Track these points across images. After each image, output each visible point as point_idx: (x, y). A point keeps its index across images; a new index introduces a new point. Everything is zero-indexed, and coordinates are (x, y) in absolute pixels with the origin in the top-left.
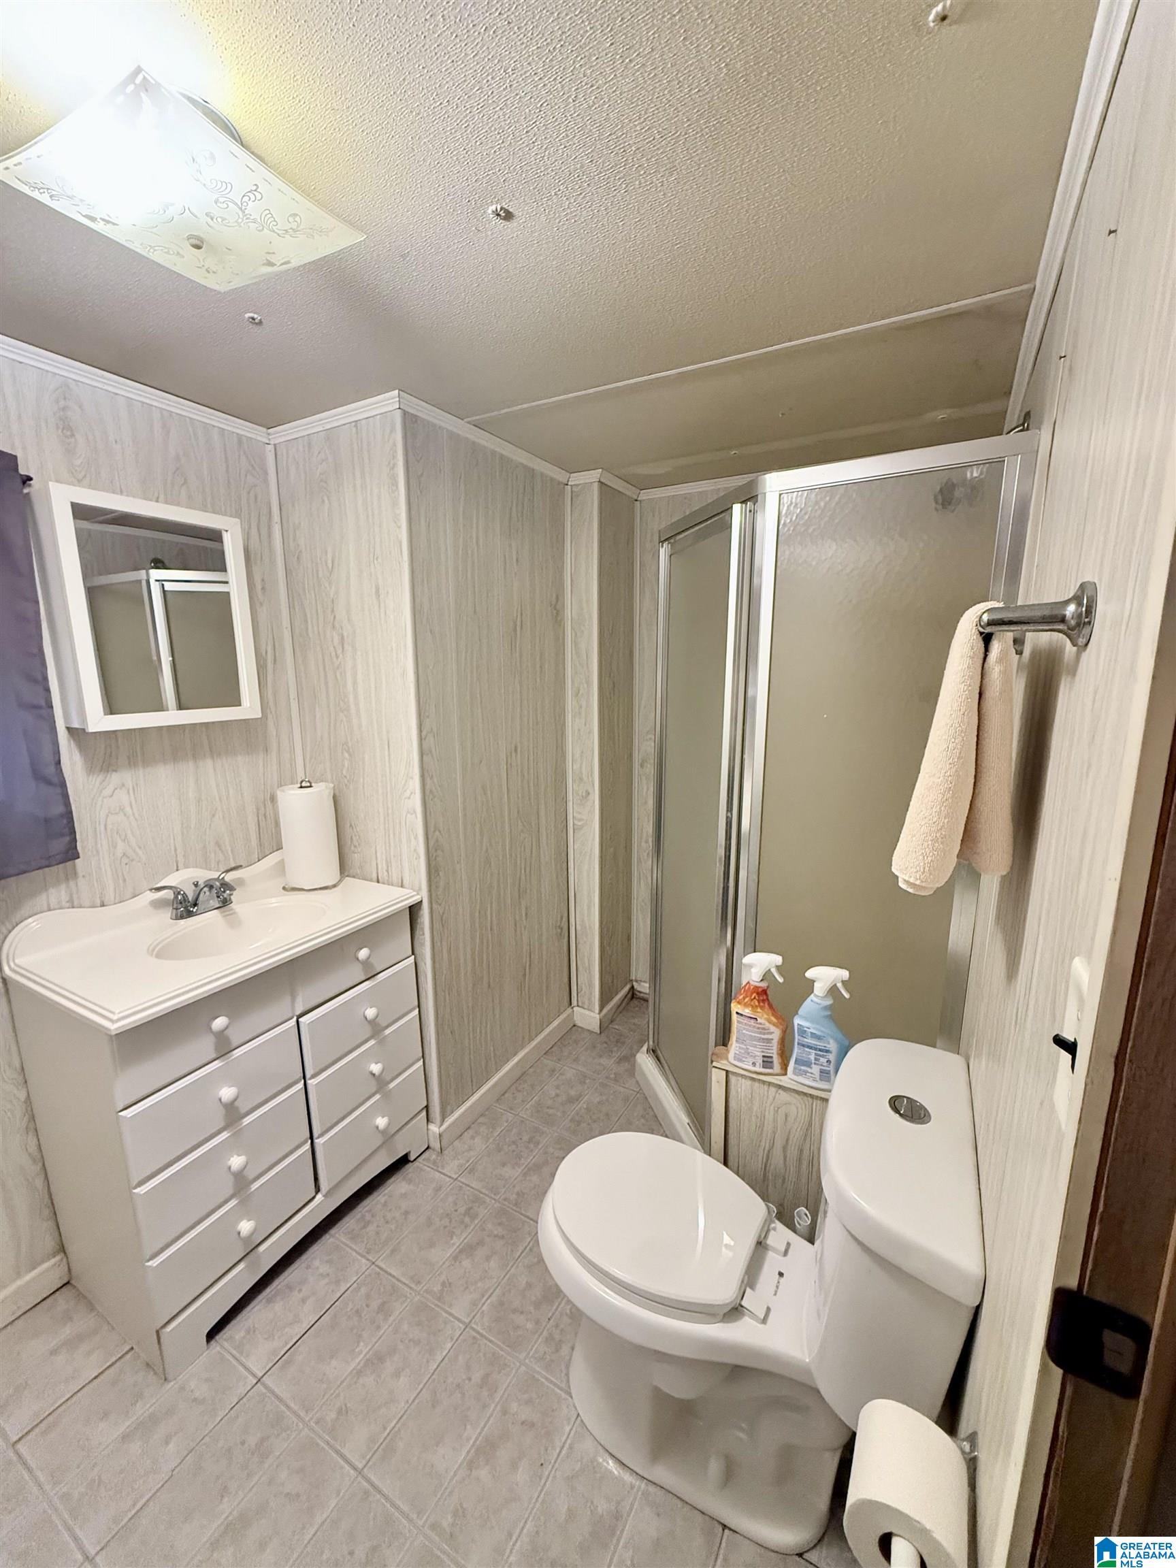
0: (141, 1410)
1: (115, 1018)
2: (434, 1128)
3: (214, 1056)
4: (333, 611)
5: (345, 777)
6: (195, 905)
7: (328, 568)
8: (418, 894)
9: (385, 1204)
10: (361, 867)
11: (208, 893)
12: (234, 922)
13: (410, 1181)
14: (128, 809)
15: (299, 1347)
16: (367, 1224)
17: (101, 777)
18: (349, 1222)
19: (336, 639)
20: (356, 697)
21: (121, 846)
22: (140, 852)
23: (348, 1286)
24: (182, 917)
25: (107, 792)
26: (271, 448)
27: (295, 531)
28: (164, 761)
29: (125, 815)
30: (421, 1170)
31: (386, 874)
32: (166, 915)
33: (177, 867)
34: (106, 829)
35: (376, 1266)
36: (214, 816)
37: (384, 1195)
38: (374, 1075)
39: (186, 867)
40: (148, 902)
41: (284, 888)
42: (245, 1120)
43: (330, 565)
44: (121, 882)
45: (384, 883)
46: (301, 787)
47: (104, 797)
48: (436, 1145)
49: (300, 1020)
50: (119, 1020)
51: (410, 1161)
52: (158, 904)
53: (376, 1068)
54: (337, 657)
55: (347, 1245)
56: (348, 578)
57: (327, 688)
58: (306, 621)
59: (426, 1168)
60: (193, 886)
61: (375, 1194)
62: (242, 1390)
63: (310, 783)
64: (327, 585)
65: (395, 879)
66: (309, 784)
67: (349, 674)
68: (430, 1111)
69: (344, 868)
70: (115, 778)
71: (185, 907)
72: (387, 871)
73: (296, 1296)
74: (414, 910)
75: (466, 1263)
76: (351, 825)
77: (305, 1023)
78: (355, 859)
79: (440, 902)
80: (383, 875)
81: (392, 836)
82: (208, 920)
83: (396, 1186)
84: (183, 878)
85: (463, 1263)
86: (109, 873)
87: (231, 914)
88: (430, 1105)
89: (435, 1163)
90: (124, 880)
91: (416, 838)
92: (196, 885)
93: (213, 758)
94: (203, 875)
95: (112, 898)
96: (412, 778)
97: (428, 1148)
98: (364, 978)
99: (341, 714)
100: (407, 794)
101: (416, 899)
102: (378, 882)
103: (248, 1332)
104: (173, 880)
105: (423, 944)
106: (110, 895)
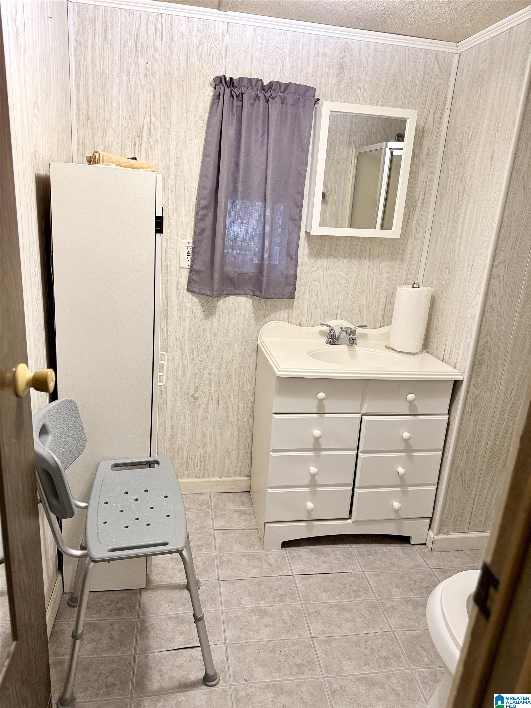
0: (251, 551)
1: (280, 369)
2: (431, 534)
3: (315, 411)
4: (464, 170)
5: (443, 286)
6: (338, 339)
7: (468, 139)
8: (462, 375)
9: (384, 553)
10: (436, 349)
11: (345, 335)
12: (353, 356)
13: (404, 553)
14: (321, 280)
15: (314, 577)
16: (370, 554)
17: (314, 260)
18: (363, 548)
19: (461, 190)
20: (462, 232)
21: (314, 297)
22: (321, 304)
23: (347, 571)
24: (330, 343)
25: (315, 268)
26: (457, 56)
27: (456, 114)
28: (344, 258)
29: (320, 282)
30: (415, 552)
31: (448, 356)
32: (324, 340)
33: (337, 317)
34: (310, 287)
35: (364, 574)
36: (362, 294)
37: (387, 549)
38: (398, 473)
39: (341, 319)
40: (318, 330)
41: (386, 347)
42: (322, 452)
43: (470, 137)
44: (310, 316)
45: (445, 363)
46: (413, 287)
47: (313, 271)
48: (429, 544)
49: (364, 417)
50: (281, 371)
51: (409, 543)
52: (322, 333)
53: (401, 470)
54: (458, 203)
55: (355, 555)
56: (478, 146)
57: (448, 223)
58: (448, 177)
59: (417, 552)
60: (340, 329)
61: (382, 545)
62: (285, 572)
63: (419, 285)
64: (465, 151)
65: (452, 362)
66: (417, 286)
67: (462, 215)
68: (433, 521)
69: (426, 345)
70: (320, 262)
71: (333, 339)
72: (449, 355)
73: (322, 558)
74: (456, 384)
75: (410, 608)
76: (438, 319)
77: (365, 419)
78: (434, 342)
79: (477, 387)
80: (447, 357)
81: (458, 332)
82: (342, 349)
83: (396, 549)
84: (337, 324)
85: (409, 606)
86: (306, 310)
87: (353, 350)
88: (434, 518)
89: (424, 553)
90: (311, 316)
91: (471, 336)
92: (341, 328)
93: (370, 259)
94: (345, 324)
95: (305, 324)
96: (479, 293)
97: (425, 544)
98: (408, 412)
99: (451, 243)
100: (474, 304)
101: (459, 378)
102: (443, 361)
103: (298, 555)
104: (332, 323)
105: (456, 411)
106: (304, 323)
